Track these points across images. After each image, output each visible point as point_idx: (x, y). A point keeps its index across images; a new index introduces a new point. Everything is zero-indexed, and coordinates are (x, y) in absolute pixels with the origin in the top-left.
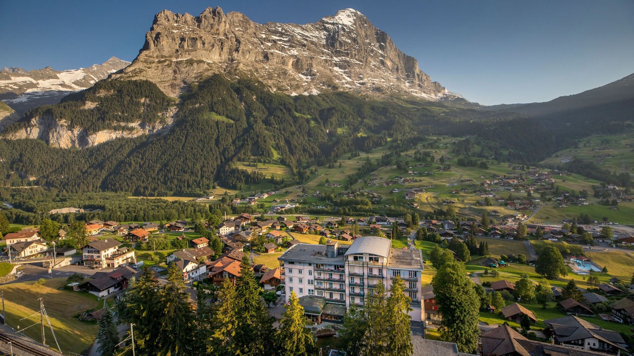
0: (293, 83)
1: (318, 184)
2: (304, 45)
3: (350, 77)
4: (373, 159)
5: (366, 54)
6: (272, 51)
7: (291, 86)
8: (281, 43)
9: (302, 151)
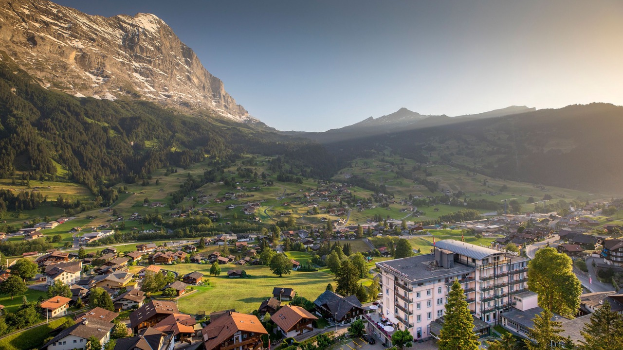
0: (77, 81)
1: (133, 205)
2: (93, 40)
3: (153, 87)
4: (195, 175)
5: (171, 66)
6: (42, 34)
7: (75, 85)
8: (57, 28)
9: (100, 166)
